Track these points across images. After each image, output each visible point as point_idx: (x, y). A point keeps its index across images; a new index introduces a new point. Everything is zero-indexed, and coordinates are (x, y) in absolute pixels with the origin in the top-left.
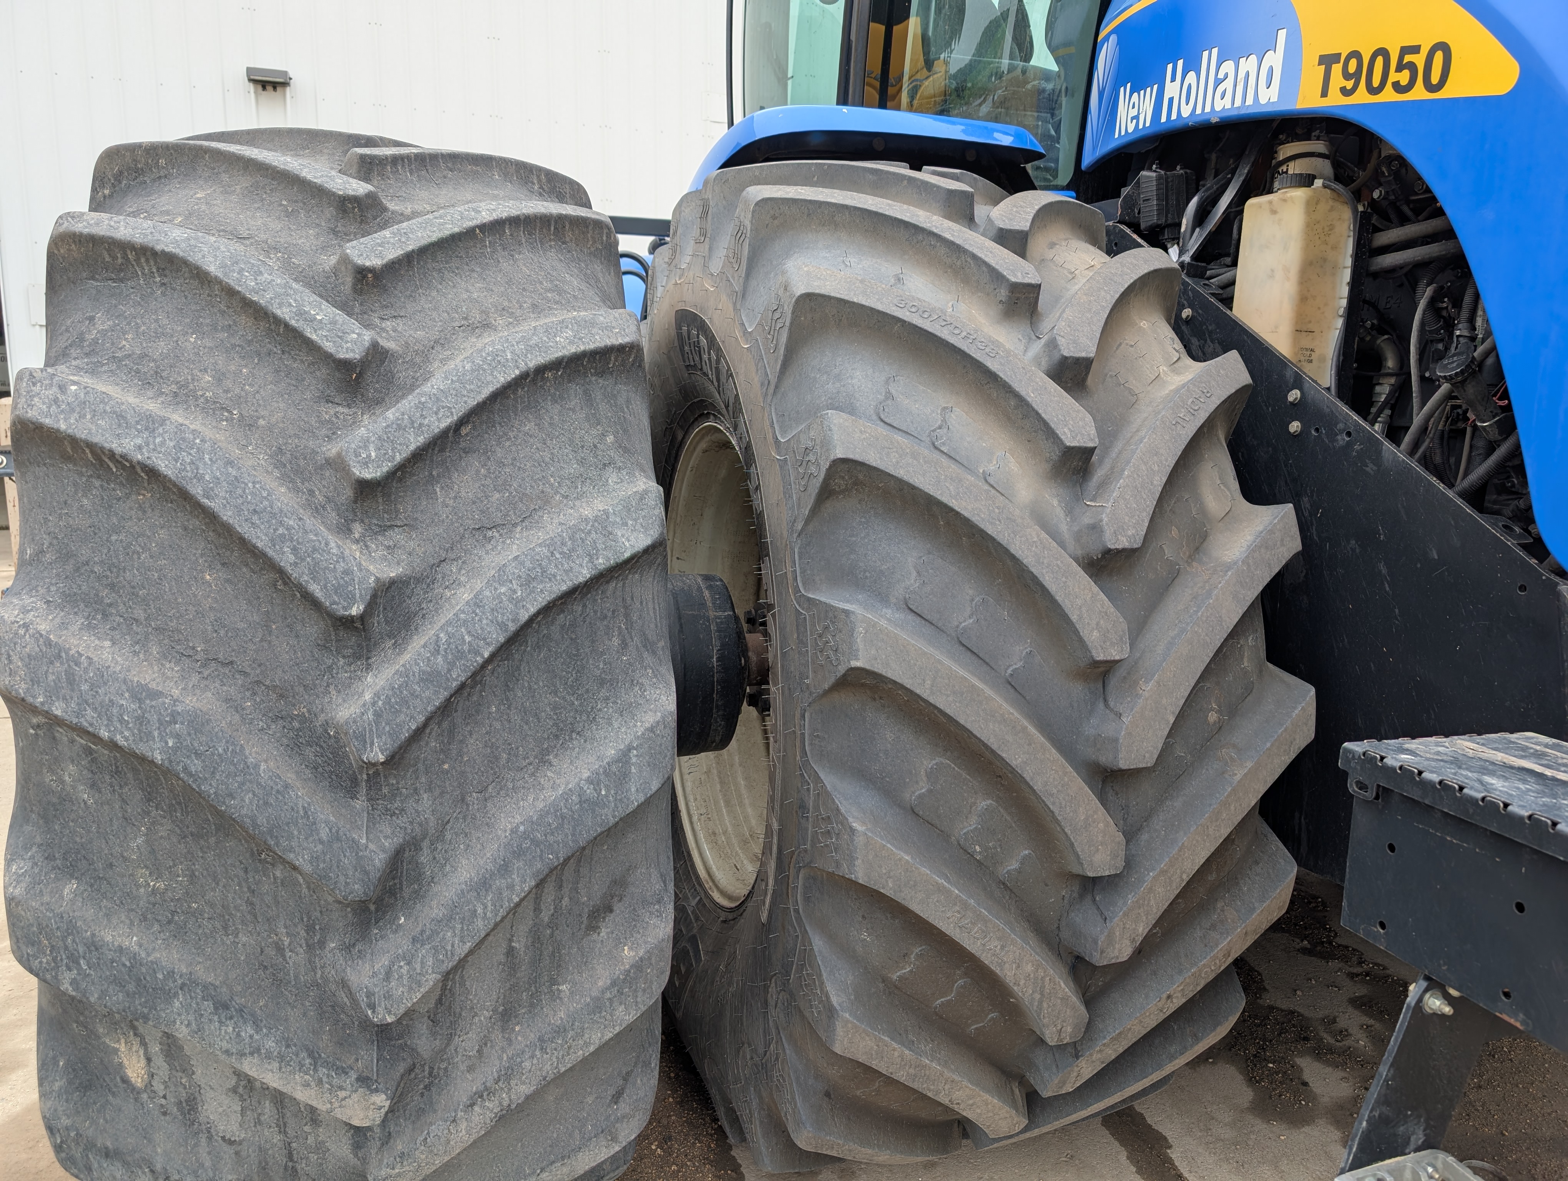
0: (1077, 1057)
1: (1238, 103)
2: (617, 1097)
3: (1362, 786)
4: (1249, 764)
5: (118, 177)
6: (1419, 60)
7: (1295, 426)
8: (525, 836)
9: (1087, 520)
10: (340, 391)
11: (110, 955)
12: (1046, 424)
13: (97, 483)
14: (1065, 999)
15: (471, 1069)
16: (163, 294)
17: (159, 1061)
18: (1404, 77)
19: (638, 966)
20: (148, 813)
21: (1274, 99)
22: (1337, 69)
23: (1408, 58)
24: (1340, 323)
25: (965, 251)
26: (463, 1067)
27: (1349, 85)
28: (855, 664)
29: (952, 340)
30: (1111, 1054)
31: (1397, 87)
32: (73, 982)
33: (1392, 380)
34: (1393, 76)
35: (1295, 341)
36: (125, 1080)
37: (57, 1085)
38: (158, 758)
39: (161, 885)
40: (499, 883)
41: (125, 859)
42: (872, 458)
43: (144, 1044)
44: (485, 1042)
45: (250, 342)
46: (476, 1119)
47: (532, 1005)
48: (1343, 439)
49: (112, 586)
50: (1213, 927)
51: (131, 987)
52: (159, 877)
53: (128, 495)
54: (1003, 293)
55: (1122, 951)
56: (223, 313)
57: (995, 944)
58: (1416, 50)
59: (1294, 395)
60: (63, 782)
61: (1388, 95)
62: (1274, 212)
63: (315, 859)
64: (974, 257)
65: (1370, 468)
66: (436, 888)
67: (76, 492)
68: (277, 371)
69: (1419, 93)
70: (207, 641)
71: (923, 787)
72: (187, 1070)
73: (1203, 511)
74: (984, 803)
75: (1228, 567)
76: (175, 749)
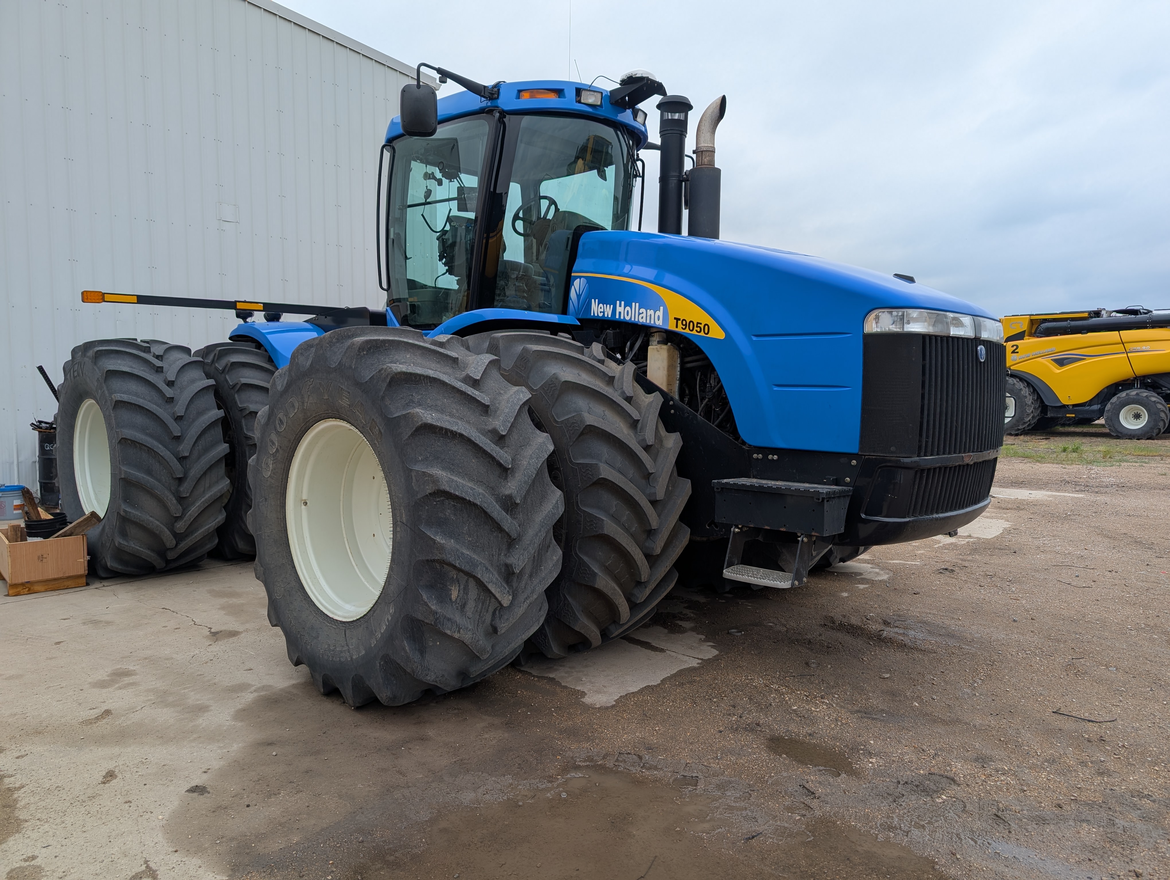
0: (646, 588)
1: (648, 321)
2: (540, 610)
3: (717, 489)
4: (681, 499)
5: (370, 349)
6: (702, 326)
7: (672, 411)
8: (543, 522)
9: (641, 438)
10: (484, 413)
11: (466, 556)
12: (629, 414)
13: (442, 439)
14: (646, 566)
15: (523, 592)
16: (431, 388)
17: (462, 592)
18: (698, 329)
19: (558, 561)
20: (468, 520)
21: (661, 324)
22: (680, 322)
23: (699, 325)
24: (678, 382)
25: (596, 367)
26: (521, 592)
27: (684, 327)
28: (600, 477)
29: (604, 393)
30: (653, 586)
31: (697, 331)
32: (459, 563)
33: (688, 397)
34: (695, 328)
35: (668, 387)
36: (451, 599)
37: (434, 602)
38: (479, 504)
39: (470, 539)
40: (539, 534)
41: (463, 533)
42: (596, 424)
43: (459, 586)
44: (526, 584)
45: (460, 401)
46: (525, 606)
47: (536, 573)
48: (687, 415)
49: (453, 464)
50: (674, 547)
51: (470, 564)
52: (470, 537)
53: (451, 442)
54: (607, 379)
55: (658, 551)
56: (450, 393)
57: (634, 549)
58: (701, 324)
59: (671, 403)
60: (446, 515)
61: (694, 332)
62: (658, 351)
63: (508, 528)
64: (598, 368)
65: (695, 422)
66: (524, 538)
67: (435, 441)
68: (468, 408)
69: (702, 334)
70: (477, 476)
71: (614, 509)
72: (467, 594)
73: (661, 435)
74: (627, 513)
75: (670, 449)
76: (481, 501)
